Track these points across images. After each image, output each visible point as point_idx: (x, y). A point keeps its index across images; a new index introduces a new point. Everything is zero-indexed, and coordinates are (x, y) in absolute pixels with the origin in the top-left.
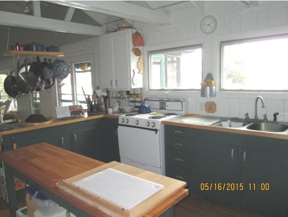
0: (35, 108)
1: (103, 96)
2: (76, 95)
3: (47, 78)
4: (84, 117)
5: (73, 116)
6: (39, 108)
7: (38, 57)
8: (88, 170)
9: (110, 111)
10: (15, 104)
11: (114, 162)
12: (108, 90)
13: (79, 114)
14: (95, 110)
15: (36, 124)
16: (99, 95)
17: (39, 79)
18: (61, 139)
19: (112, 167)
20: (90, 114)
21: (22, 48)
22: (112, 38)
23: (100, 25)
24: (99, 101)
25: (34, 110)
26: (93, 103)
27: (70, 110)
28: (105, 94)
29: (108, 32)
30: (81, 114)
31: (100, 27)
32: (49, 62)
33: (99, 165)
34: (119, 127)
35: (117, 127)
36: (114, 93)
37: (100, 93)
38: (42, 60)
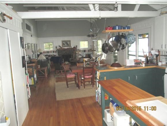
0: (114, 58)
1: (156, 55)
2: (138, 52)
3: (123, 44)
4: (142, 66)
5: (136, 65)
6: (116, 59)
7: (119, 33)
8: (144, 98)
9: (160, 64)
10: (105, 55)
11: (161, 97)
12: (159, 50)
13: (140, 65)
14: (150, 63)
15: (116, 68)
16: (153, 54)
17: (119, 45)
18: (128, 77)
19: (159, 99)
20: (146, 64)
21: (111, 29)
22: (164, 17)
23: (156, 10)
24: (153, 57)
25: (114, 59)
26: (149, 58)
27: (134, 61)
28: (157, 53)
29: (162, 14)
30: (141, 64)
31: (156, 11)
32: (124, 35)
33: (151, 97)
34: (165, 74)
35: (164, 75)
36: (164, 52)
37: (154, 52)
38: (121, 34)
